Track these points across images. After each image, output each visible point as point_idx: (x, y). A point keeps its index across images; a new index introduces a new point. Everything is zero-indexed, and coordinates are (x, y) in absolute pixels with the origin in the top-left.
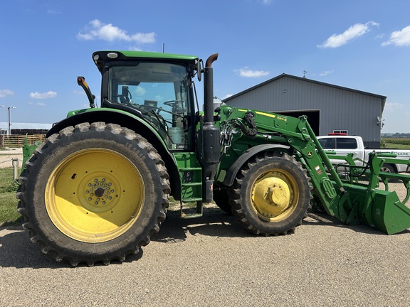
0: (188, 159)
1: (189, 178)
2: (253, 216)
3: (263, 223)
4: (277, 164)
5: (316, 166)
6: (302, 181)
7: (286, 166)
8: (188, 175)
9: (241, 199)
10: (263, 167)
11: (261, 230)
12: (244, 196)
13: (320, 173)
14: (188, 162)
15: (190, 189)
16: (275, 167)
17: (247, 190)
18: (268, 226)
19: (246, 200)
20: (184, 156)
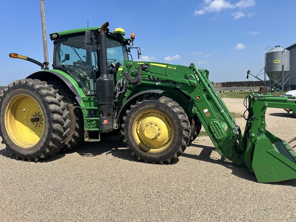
0: (92, 101)
1: (93, 114)
2: (134, 146)
3: (142, 152)
4: (152, 106)
5: (205, 109)
6: (175, 121)
7: (161, 108)
8: (92, 112)
9: (125, 131)
10: (141, 108)
11: (140, 157)
12: (127, 130)
13: (208, 115)
14: (92, 103)
15: (94, 122)
16: (151, 108)
17: (129, 126)
18: (146, 155)
19: (129, 133)
20: (89, 99)
